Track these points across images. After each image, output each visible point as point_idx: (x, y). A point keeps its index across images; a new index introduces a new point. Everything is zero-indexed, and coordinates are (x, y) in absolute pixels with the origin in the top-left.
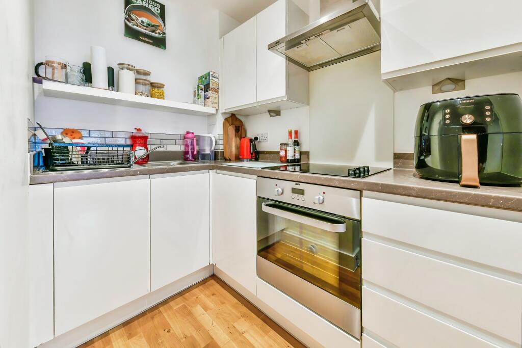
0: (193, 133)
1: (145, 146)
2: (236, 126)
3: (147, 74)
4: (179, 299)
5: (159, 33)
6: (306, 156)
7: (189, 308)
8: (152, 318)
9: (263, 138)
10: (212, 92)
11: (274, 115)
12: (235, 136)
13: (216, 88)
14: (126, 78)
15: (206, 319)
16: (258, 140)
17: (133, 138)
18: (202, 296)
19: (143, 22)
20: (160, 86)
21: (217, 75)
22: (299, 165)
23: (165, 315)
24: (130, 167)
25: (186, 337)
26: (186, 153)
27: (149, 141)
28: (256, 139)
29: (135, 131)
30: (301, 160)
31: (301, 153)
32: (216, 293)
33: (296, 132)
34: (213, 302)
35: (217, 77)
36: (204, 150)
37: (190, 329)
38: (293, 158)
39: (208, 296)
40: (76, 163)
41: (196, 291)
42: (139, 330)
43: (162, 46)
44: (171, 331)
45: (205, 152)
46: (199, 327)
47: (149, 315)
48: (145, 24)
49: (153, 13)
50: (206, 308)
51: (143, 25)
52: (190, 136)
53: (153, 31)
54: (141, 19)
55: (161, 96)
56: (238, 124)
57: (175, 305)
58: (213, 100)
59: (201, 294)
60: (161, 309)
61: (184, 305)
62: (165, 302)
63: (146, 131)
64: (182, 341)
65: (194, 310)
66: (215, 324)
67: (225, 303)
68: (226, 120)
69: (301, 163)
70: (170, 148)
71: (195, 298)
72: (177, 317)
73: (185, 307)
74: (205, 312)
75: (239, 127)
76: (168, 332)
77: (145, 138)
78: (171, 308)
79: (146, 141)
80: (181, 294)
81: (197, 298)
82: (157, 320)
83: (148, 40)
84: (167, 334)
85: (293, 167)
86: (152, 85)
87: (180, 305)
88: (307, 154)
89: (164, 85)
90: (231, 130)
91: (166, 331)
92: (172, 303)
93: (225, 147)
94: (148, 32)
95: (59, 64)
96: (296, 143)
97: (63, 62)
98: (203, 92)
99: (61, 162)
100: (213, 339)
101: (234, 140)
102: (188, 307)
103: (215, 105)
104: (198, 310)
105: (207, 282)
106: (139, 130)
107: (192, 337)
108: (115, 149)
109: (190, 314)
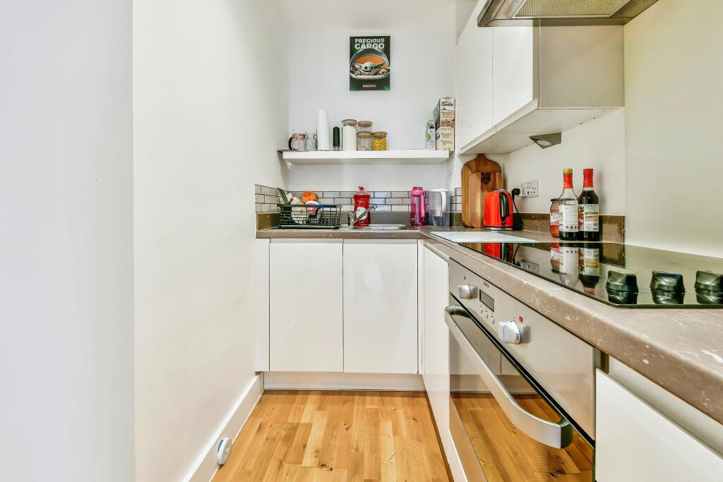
0: (421, 189)
1: (366, 206)
2: (482, 174)
3: (368, 125)
4: (377, 399)
5: (383, 73)
6: (615, 227)
7: (380, 417)
8: (344, 402)
9: (530, 190)
10: (444, 128)
11: (548, 143)
12: (482, 189)
13: (450, 119)
14: (349, 135)
15: (389, 445)
16: (521, 195)
17: (357, 197)
18: (401, 412)
19: (366, 68)
20: (381, 136)
21: (452, 101)
22: (599, 246)
23: (355, 407)
24: (337, 228)
25: (357, 450)
26: (413, 214)
27: (372, 201)
28: (516, 192)
29: (358, 190)
30: (604, 236)
31: (601, 220)
32: (419, 420)
33: (588, 174)
34: (409, 430)
35: (453, 102)
36: (434, 212)
37: (366, 444)
38: (577, 230)
39: (407, 417)
40: (297, 222)
41: (398, 400)
42: (328, 407)
43: (386, 88)
44: (350, 430)
45: (434, 213)
46: (375, 450)
47: (343, 397)
48: (368, 70)
49: (376, 52)
50: (396, 432)
51: (367, 71)
52: (417, 192)
53: (375, 74)
54: (363, 66)
55: (384, 147)
56: (488, 169)
57: (371, 403)
58: (444, 139)
59: (401, 409)
60: (356, 398)
61: (377, 409)
62: (363, 393)
63: (369, 189)
64: (351, 450)
65: (382, 423)
66: (393, 461)
67: (421, 442)
68: (467, 165)
69: (604, 242)
70: (396, 209)
71: (393, 408)
72: (363, 417)
73: (376, 412)
74: (392, 436)
75: (489, 174)
76: (347, 429)
77: (367, 197)
78: (364, 403)
79: (368, 201)
80: (382, 393)
81: (395, 410)
82: (346, 407)
83: (371, 86)
84: (345, 430)
85: (577, 249)
86: (373, 135)
87: (374, 407)
88: (620, 221)
89: (386, 134)
90: (475, 180)
91: (346, 426)
92: (368, 398)
93: (464, 207)
94: (371, 77)
95: (300, 135)
96: (589, 198)
97: (303, 133)
98: (434, 130)
99: (285, 221)
100: (380, 478)
101: (479, 195)
102: (379, 414)
103: (448, 146)
104: (387, 427)
105: (417, 397)
106: (362, 188)
107: (363, 454)
108: (329, 209)
109: (376, 425)
